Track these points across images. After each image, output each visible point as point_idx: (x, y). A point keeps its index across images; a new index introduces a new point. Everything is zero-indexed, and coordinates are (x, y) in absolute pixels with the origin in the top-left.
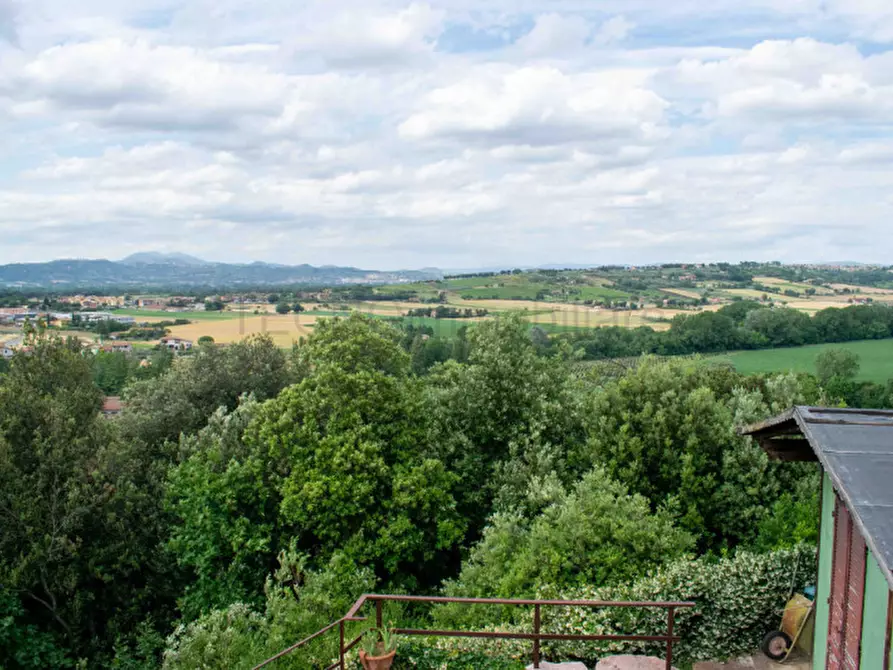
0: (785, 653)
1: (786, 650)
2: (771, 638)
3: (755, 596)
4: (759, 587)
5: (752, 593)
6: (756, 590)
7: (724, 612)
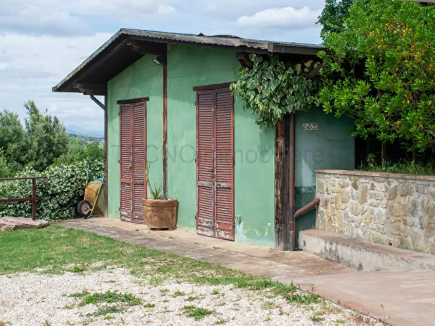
0: (90, 212)
1: (91, 210)
2: (81, 205)
3: (69, 184)
4: (71, 179)
5: (67, 183)
6: (70, 182)
7: (53, 195)
